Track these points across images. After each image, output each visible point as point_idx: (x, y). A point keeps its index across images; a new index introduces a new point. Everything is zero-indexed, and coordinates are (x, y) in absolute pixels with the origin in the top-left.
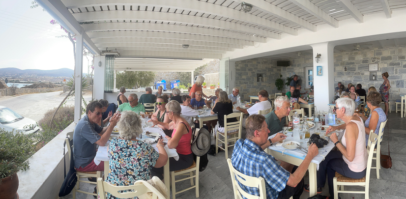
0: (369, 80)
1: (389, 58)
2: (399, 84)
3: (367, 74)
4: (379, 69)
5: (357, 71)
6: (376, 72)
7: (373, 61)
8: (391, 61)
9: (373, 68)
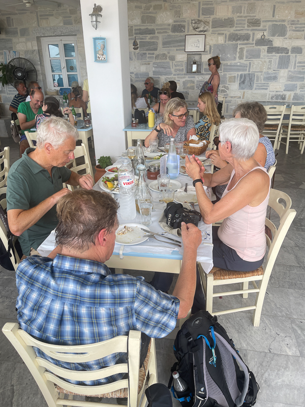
0: (185, 72)
1: (229, 22)
2: (243, 82)
3: (181, 57)
4: (208, 48)
5: (161, 50)
6: (199, 54)
7: (195, 29)
8: (232, 30)
9: (194, 44)
